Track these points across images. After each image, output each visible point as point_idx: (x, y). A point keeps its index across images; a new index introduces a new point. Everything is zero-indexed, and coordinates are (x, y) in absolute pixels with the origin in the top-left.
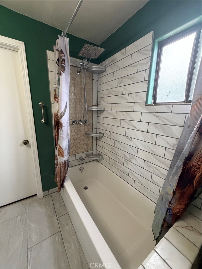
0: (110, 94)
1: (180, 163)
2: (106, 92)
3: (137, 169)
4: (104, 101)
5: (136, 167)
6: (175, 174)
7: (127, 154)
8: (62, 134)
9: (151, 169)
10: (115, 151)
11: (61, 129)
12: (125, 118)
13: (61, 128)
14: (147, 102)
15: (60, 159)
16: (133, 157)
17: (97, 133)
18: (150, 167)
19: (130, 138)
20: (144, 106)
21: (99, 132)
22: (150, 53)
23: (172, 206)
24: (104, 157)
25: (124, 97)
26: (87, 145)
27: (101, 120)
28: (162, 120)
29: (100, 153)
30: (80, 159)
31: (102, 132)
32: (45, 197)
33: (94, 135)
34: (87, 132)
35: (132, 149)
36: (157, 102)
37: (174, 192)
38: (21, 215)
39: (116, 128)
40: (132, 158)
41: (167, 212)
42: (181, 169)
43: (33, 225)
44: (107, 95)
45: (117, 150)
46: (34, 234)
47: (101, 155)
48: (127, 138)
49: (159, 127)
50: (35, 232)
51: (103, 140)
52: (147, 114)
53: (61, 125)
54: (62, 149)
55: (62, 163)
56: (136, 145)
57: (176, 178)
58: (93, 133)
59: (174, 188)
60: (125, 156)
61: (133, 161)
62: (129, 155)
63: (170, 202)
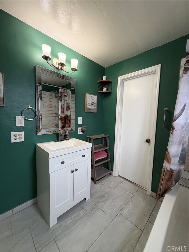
8: (172, 138)
13: (172, 132)
15: (166, 164)
32: (151, 197)
38: (130, 192)
43: (130, 205)
46: (127, 209)
50: (128, 209)
53: (172, 128)
54: (169, 154)
55: (167, 169)
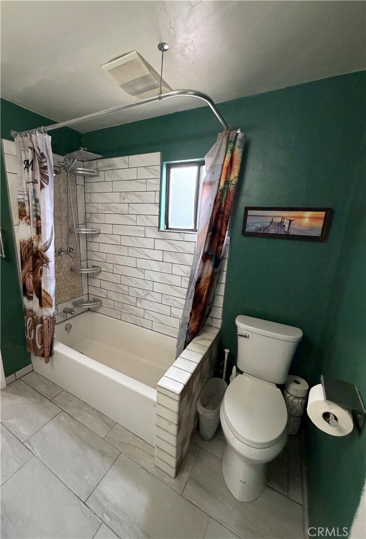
0: (108, 210)
1: (193, 287)
2: (100, 206)
3: (154, 306)
4: (98, 219)
5: (153, 304)
6: (190, 298)
7: (140, 292)
9: (170, 302)
10: (122, 290)
11: (47, 267)
12: (134, 244)
14: (159, 227)
16: (148, 293)
17: (87, 268)
18: (168, 300)
19: (143, 270)
20: (157, 231)
21: (92, 266)
22: (159, 174)
23: (190, 327)
24: (105, 302)
25: (131, 218)
26: (74, 287)
27: (94, 247)
28: (176, 248)
29: (95, 297)
30: (64, 312)
31: (97, 265)
32: (10, 386)
33: (85, 271)
34: (73, 266)
35: (146, 282)
36: (169, 227)
37: (191, 314)
39: (122, 258)
40: (147, 295)
41: (187, 334)
42: (194, 292)
44: (104, 210)
45: (126, 289)
46: (21, 428)
47: (99, 301)
48: (139, 271)
49: (174, 255)
51: (100, 276)
52: (161, 241)
55: (50, 317)
56: (151, 278)
57: (191, 301)
58: (82, 268)
59: (190, 311)
60: (138, 294)
61: (148, 298)
62: (143, 292)
63: (188, 325)
